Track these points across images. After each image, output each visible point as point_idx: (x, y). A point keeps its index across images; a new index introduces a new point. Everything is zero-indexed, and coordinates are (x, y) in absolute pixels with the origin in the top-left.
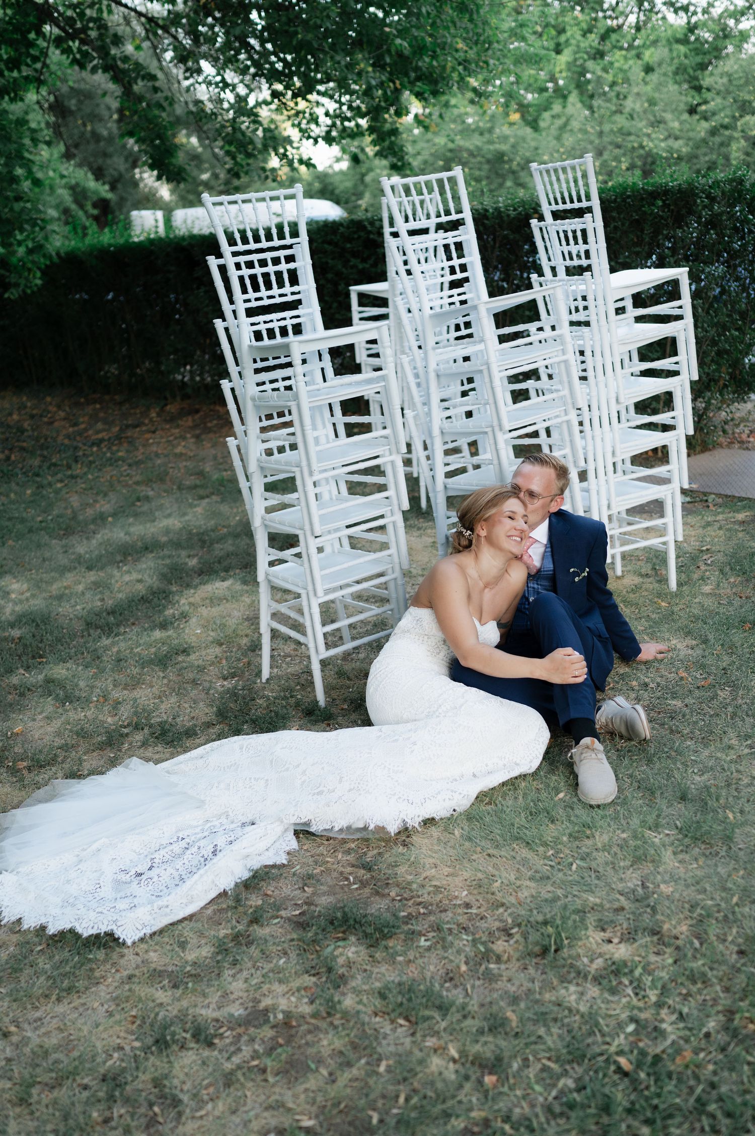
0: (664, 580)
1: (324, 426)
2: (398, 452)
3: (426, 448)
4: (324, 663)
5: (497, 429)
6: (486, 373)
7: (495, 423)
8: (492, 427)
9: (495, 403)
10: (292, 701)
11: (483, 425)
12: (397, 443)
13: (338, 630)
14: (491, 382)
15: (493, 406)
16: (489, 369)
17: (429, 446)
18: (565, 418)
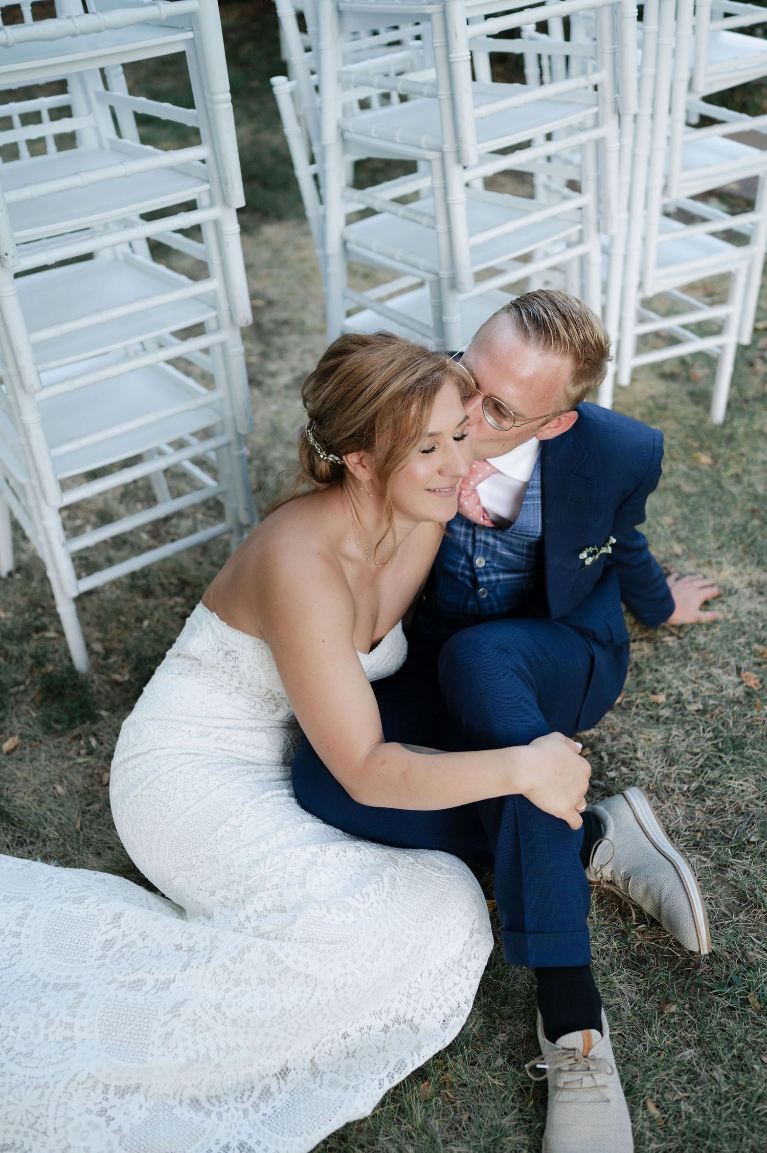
0: (703, 398)
1: (91, 110)
2: (226, 202)
3: (312, 161)
4: (81, 600)
5: (450, 158)
6: (437, 20)
7: (449, 146)
8: (442, 152)
9: (452, 97)
10: (30, 647)
11: (424, 140)
12: (223, 183)
13: (146, 479)
14: (447, 46)
15: (446, 105)
16: (444, 13)
17: (318, 158)
18: (595, 134)
